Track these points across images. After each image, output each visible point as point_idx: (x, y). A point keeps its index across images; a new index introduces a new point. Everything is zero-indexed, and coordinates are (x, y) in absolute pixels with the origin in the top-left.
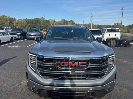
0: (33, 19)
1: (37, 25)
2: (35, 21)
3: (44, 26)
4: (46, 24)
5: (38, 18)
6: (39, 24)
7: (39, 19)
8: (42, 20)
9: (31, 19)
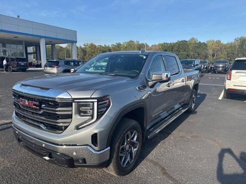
0: (175, 42)
1: (181, 53)
2: (177, 46)
3: (194, 55)
4: (198, 50)
5: (185, 41)
6: (185, 50)
7: (187, 41)
8: (190, 44)
9: (171, 42)
